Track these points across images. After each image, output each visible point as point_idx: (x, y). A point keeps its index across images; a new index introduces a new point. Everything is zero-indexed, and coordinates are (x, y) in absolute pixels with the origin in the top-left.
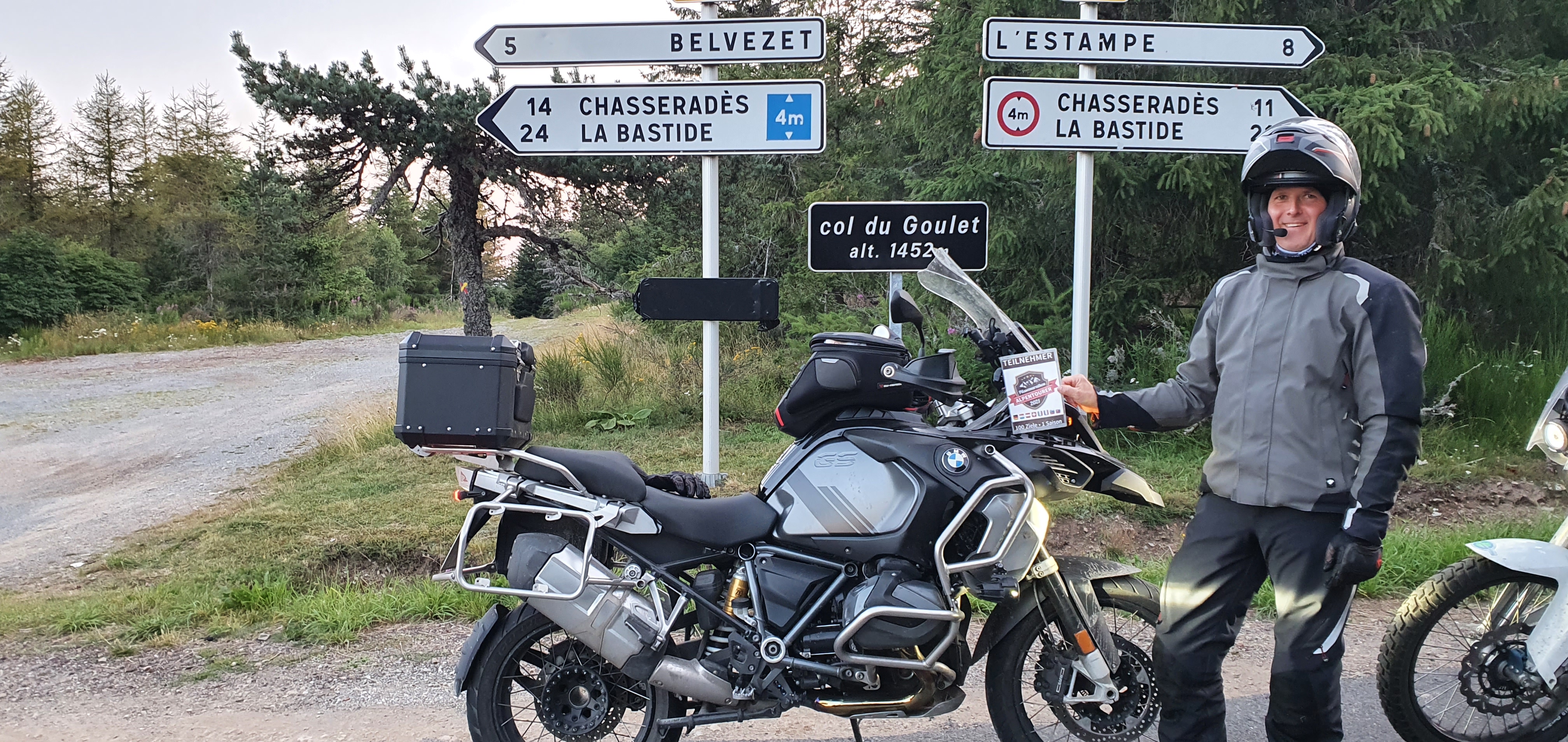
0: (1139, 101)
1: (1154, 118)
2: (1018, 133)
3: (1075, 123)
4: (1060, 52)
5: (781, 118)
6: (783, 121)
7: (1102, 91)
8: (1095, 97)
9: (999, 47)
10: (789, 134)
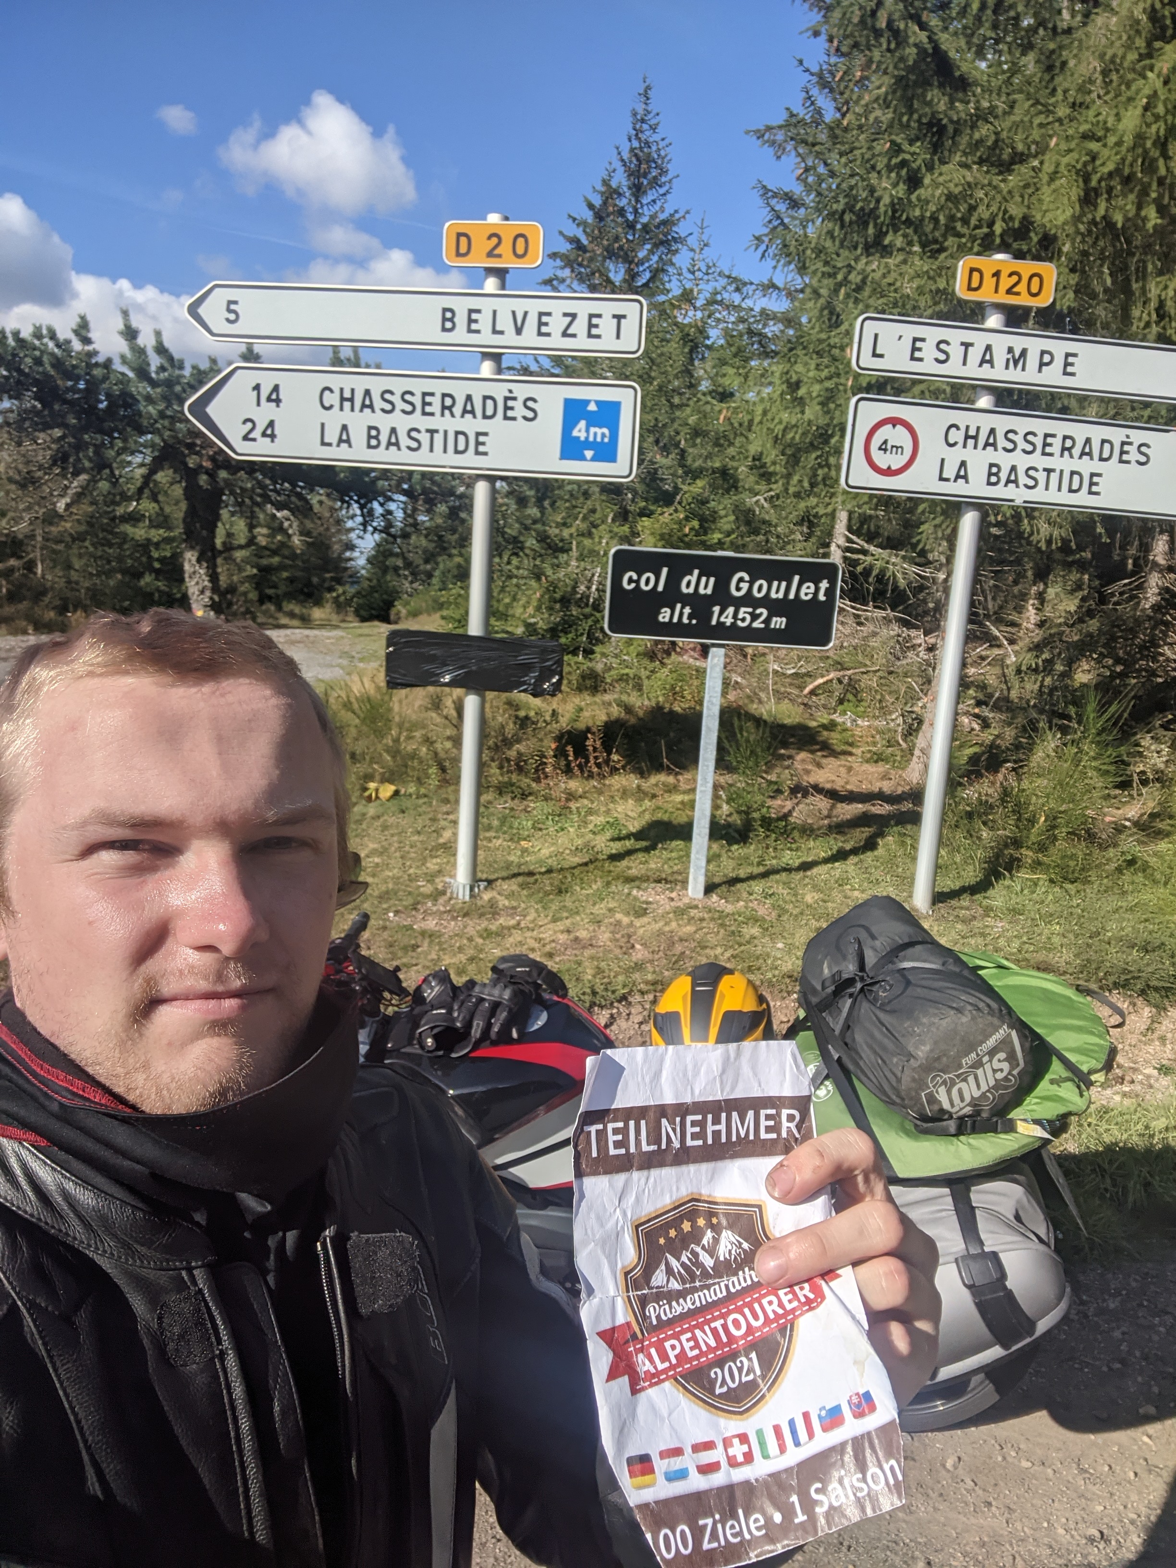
0: (1049, 440)
1: (1066, 464)
2: (889, 472)
3: (963, 464)
4: (954, 368)
5: (580, 431)
6: (582, 436)
7: (1002, 423)
8: (992, 431)
9: (875, 355)
10: (589, 454)
